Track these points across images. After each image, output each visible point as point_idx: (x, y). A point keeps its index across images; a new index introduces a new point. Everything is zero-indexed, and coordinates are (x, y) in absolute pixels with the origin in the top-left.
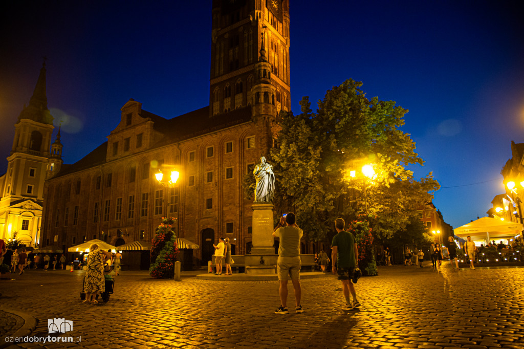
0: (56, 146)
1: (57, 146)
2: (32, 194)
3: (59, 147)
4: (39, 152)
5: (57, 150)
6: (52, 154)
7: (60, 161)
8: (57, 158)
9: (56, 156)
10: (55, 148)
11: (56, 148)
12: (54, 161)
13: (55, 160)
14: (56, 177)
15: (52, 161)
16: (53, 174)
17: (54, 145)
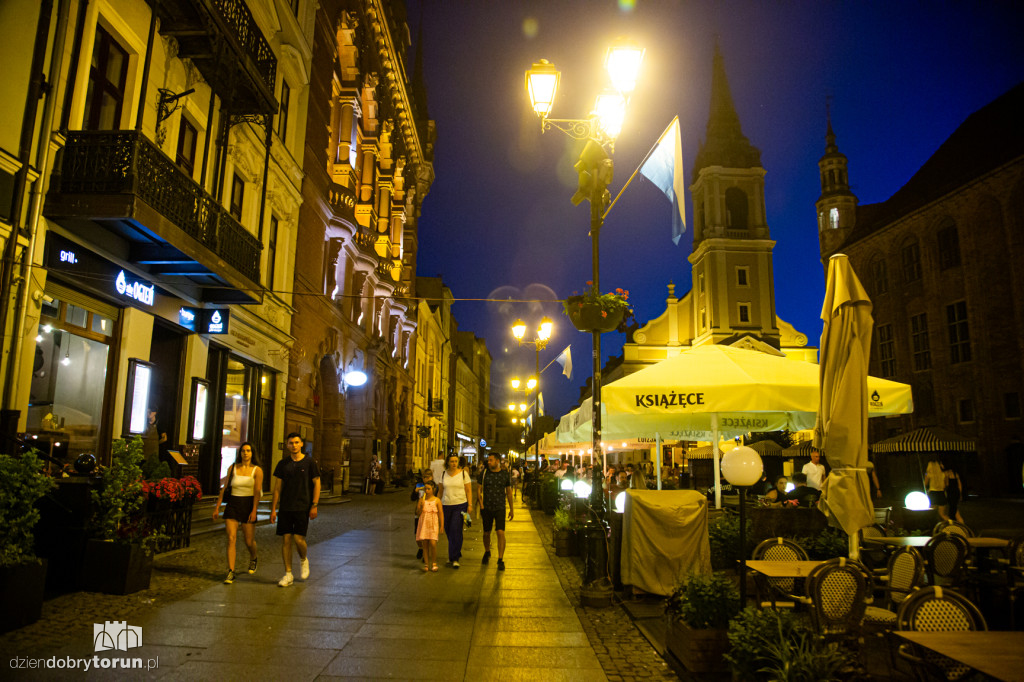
0: (830, 163)
1: (835, 161)
2: (750, 323)
3: (840, 163)
4: (746, 231)
5: (836, 172)
6: (824, 186)
7: (852, 198)
8: (841, 192)
9: (837, 187)
10: (829, 167)
11: (833, 167)
12: (835, 201)
13: (840, 198)
14: (855, 241)
15: (830, 202)
16: (842, 235)
17: (826, 162)
